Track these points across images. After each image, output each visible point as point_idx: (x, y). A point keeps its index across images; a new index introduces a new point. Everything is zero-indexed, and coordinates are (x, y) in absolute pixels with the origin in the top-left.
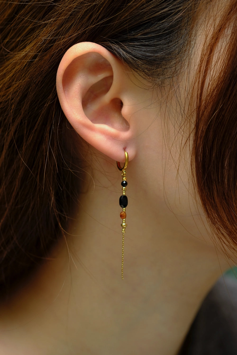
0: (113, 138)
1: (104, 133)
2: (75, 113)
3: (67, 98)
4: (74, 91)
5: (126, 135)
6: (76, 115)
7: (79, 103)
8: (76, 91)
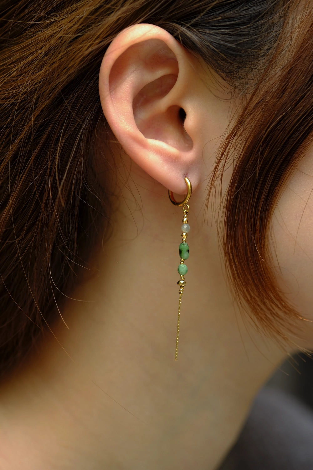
0: (172, 160)
1: (159, 152)
2: (124, 121)
3: (113, 99)
4: (124, 91)
5: (189, 156)
6: (126, 124)
7: (129, 108)
8: (127, 91)
